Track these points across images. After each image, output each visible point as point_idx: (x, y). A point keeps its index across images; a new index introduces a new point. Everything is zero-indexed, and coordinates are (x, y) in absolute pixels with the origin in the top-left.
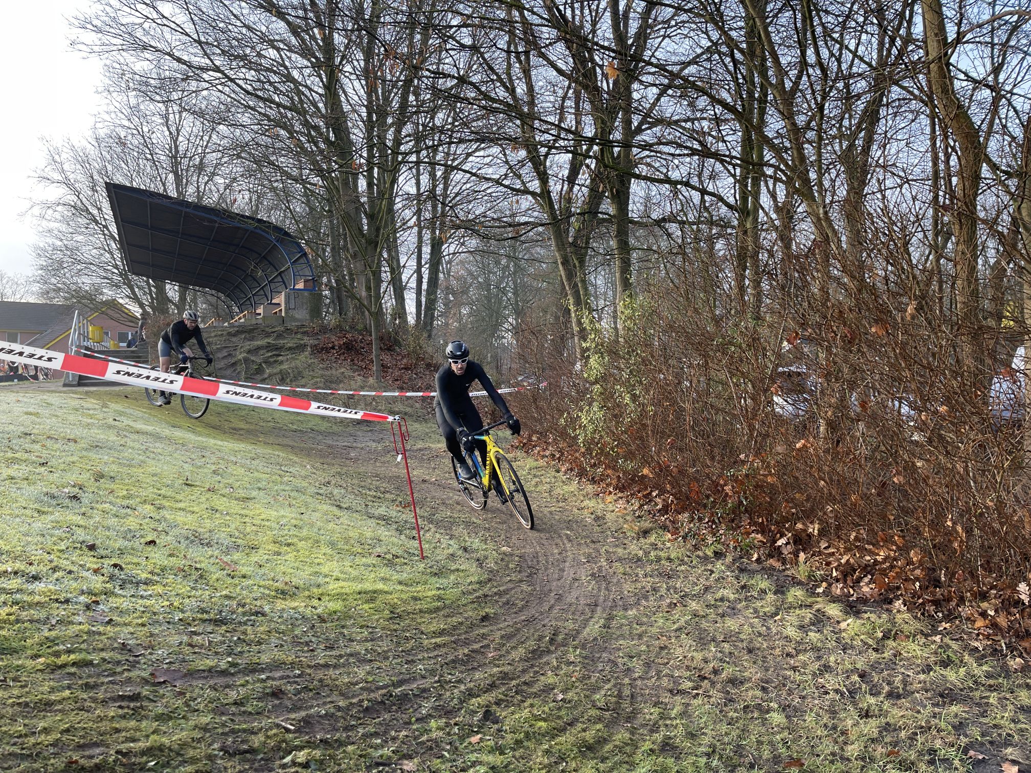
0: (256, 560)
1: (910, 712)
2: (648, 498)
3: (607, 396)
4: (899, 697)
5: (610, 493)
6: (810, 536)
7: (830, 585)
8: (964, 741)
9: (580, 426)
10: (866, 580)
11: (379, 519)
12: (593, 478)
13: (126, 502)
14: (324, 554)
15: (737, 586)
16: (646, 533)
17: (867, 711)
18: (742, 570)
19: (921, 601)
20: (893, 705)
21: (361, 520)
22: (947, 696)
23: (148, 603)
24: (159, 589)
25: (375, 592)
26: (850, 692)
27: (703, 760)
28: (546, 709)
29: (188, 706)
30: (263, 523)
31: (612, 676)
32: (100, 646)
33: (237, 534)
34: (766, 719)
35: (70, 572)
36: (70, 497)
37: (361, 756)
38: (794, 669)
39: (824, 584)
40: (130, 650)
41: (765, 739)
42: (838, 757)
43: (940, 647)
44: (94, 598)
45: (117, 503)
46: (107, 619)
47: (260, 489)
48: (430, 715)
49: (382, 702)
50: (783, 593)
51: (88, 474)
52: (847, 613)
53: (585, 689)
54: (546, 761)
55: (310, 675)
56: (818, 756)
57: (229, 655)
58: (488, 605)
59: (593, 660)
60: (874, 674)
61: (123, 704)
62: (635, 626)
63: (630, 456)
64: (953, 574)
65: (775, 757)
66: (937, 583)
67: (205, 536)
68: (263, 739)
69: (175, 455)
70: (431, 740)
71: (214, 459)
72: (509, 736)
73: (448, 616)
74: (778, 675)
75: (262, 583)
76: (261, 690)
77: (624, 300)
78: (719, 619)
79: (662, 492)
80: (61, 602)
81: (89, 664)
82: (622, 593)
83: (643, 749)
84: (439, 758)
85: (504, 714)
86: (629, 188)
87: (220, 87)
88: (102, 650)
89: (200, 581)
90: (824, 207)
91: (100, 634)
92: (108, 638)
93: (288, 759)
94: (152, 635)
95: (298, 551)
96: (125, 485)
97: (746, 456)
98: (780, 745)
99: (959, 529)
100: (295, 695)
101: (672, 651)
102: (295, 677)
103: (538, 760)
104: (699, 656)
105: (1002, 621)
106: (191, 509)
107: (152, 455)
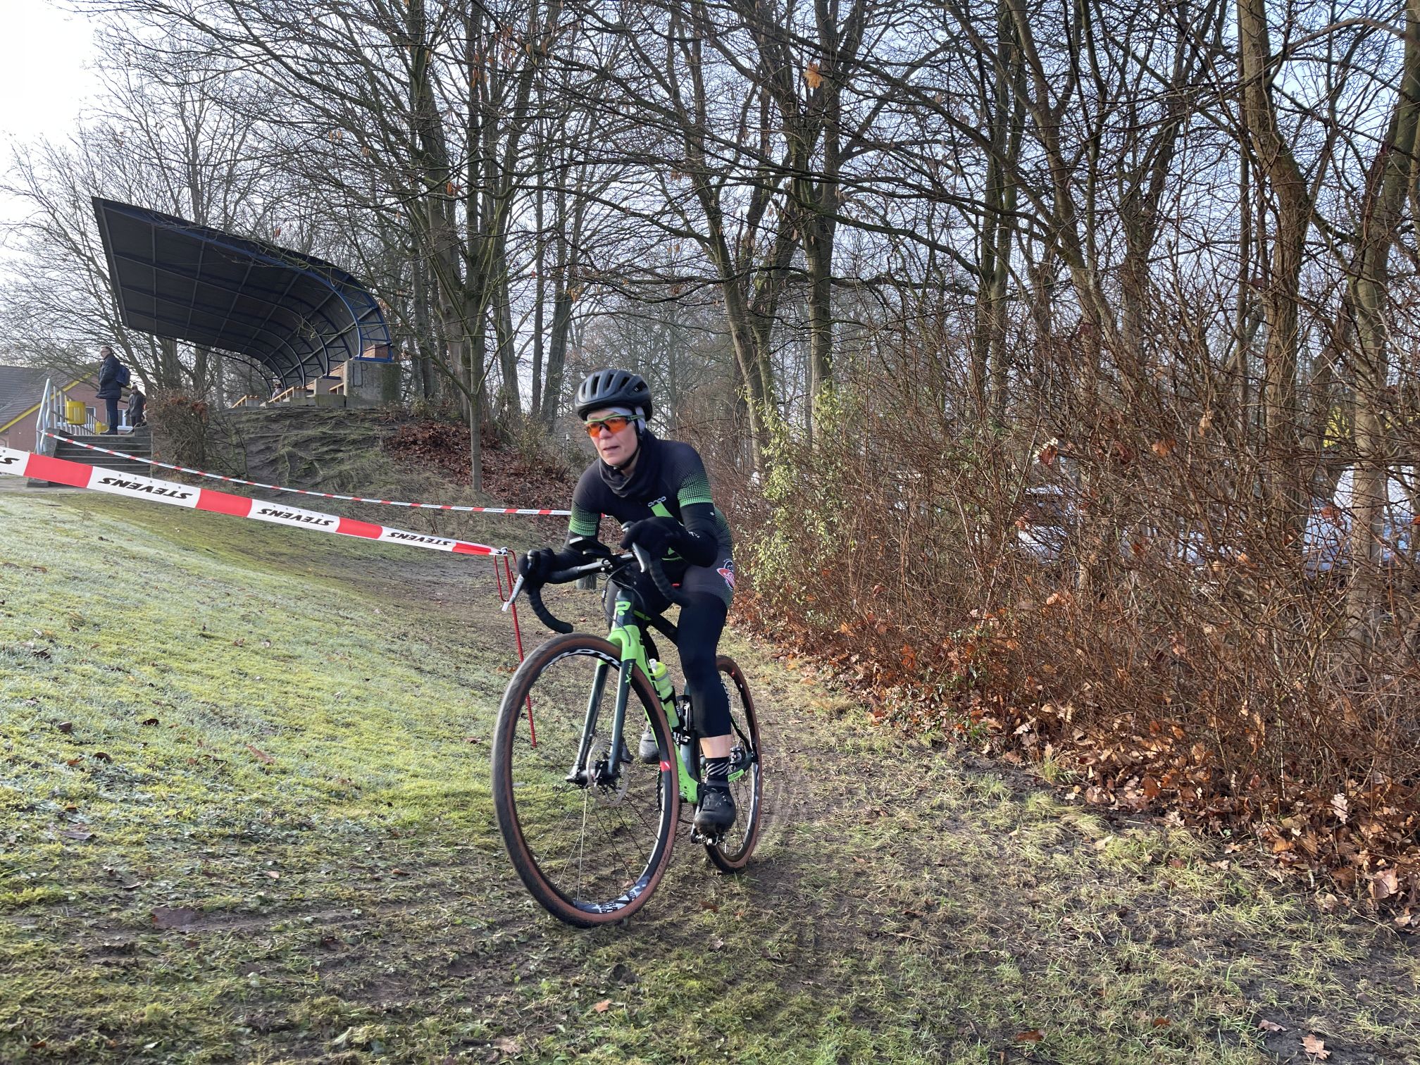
0: (301, 747)
1: (1184, 967)
2: (845, 665)
3: (795, 522)
4: (1170, 944)
5: (795, 656)
6: (1060, 722)
7: (1084, 789)
8: (1255, 1005)
9: (756, 563)
10: (1132, 783)
11: (474, 687)
12: (771, 635)
13: (116, 662)
14: (398, 739)
15: (961, 789)
16: (841, 712)
17: (1128, 963)
18: (968, 767)
19: (1202, 813)
20: (1162, 955)
21: (449, 689)
22: (1232, 944)
23: (146, 811)
24: (162, 790)
25: (467, 794)
26: (1106, 937)
27: (909, 1032)
28: (700, 961)
29: (202, 962)
30: (312, 693)
31: (790, 913)
32: (79, 875)
33: (275, 709)
34: (994, 973)
35: (36, 765)
36: (36, 654)
37: (443, 1032)
38: (1033, 904)
39: (1077, 789)
40: (120, 881)
41: (992, 1000)
42: (1088, 1027)
43: (1227, 877)
44: (69, 804)
45: (103, 663)
46: (88, 835)
47: (308, 643)
48: (540, 972)
49: (475, 954)
50: (1022, 799)
51: (62, 620)
52: (1105, 828)
53: (753, 933)
54: (698, 1036)
55: (374, 915)
56: (1061, 1024)
57: (261, 887)
58: (623, 812)
59: (764, 891)
60: (1138, 912)
61: (110, 960)
62: (823, 842)
63: (822, 606)
64: (1248, 778)
65: (1004, 1026)
66: (1225, 790)
67: (229, 713)
68: (307, 1010)
69: (187, 592)
70: (541, 1009)
71: (243, 599)
72: (648, 1002)
73: (568, 828)
74: (1011, 913)
75: (310, 781)
76: (305, 938)
77: (821, 392)
78: (936, 835)
79: (865, 657)
80: (23, 810)
81: (63, 900)
82: (806, 795)
83: (829, 1016)
84: (551, 1033)
85: (641, 969)
86: (831, 237)
87: (259, 67)
88: (81, 880)
89: (221, 779)
90: (1096, 276)
91: (77, 856)
92: (89, 863)
93: (341, 1039)
94: (151, 859)
95: (361, 734)
96: (115, 636)
97: (980, 612)
98: (1012, 1010)
99: (1257, 719)
100: (353, 945)
101: (872, 878)
102: (353, 918)
103: (687, 1035)
104: (908, 885)
105: (1311, 844)
106: (209, 672)
107: (155, 592)
